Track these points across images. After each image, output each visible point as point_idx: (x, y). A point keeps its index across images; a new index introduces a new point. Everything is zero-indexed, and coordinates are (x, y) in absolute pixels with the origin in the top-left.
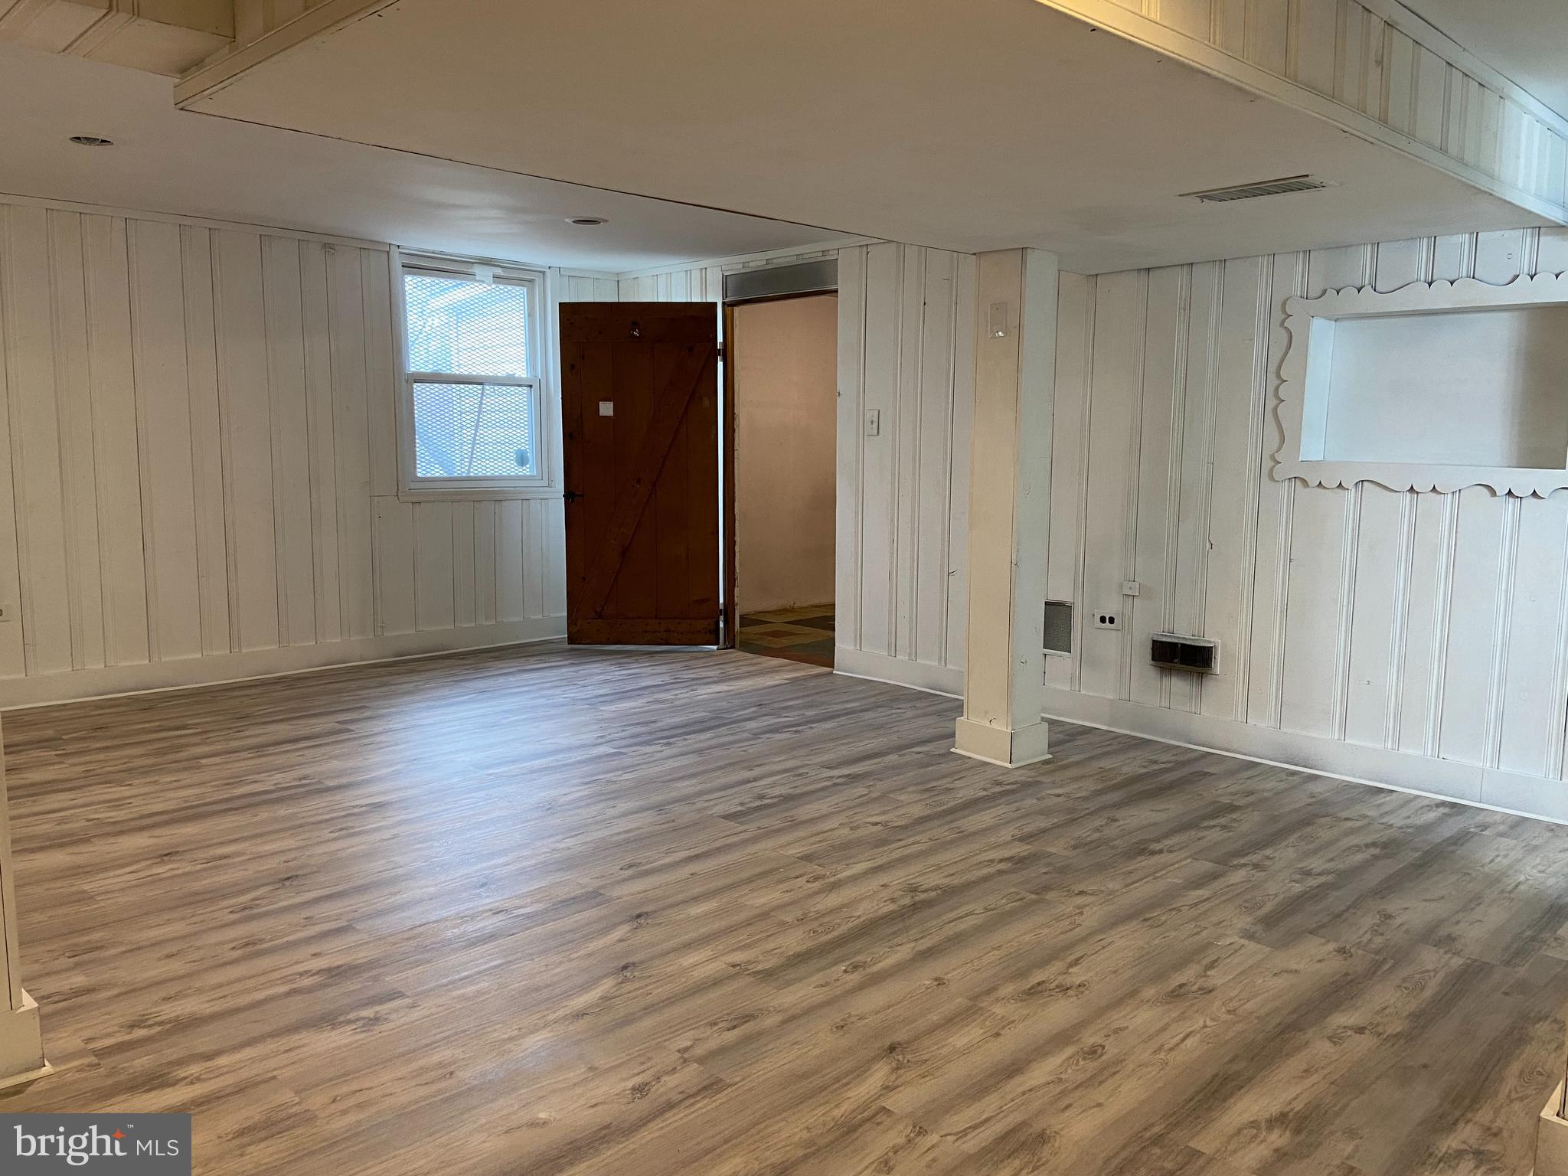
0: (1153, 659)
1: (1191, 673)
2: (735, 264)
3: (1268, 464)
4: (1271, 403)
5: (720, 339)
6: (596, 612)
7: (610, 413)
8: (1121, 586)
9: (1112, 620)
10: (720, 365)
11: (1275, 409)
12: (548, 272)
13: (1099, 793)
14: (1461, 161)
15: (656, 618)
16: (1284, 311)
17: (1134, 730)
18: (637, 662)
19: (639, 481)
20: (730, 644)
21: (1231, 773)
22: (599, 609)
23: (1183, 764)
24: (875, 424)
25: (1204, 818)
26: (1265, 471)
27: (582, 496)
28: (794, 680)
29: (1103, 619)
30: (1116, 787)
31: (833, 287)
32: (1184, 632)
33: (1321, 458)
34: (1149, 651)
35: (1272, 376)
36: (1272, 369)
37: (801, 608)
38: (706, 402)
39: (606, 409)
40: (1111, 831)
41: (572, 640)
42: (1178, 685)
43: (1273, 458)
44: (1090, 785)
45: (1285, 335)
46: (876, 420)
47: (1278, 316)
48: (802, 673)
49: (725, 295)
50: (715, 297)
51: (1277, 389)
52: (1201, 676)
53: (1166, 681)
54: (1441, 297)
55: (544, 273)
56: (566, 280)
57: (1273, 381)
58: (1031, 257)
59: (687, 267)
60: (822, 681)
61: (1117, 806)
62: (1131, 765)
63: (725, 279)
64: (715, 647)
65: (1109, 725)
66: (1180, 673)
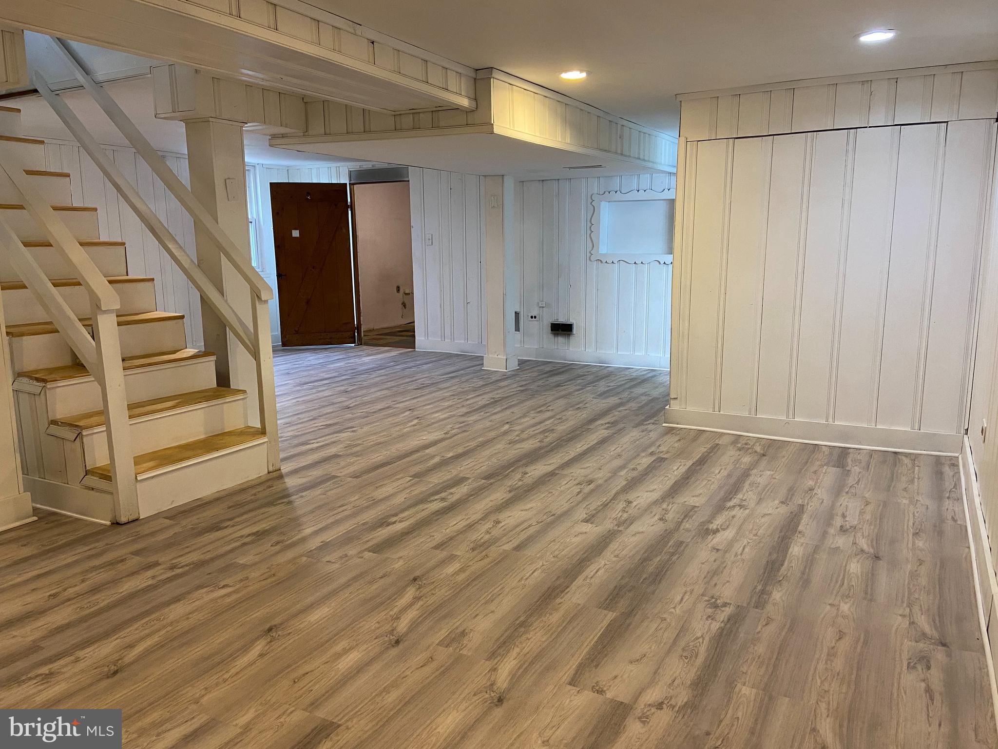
0: (552, 330)
1: (565, 334)
2: (355, 166)
3: (588, 255)
4: (589, 232)
5: (349, 200)
6: (295, 331)
7: (298, 235)
8: (538, 303)
9: (535, 317)
10: (350, 212)
11: (590, 235)
12: (257, 166)
13: (539, 375)
14: (644, 160)
15: (325, 332)
16: (592, 199)
17: (545, 359)
18: (321, 352)
19: (314, 268)
20: (360, 343)
21: (580, 368)
22: (297, 329)
23: (565, 366)
24: (431, 241)
25: (577, 378)
26: (588, 258)
27: (285, 275)
28: (401, 354)
29: (532, 317)
30: (545, 373)
31: (407, 179)
32: (562, 320)
33: (605, 252)
34: (550, 328)
35: (588, 223)
36: (589, 220)
37: (377, 329)
38: (344, 231)
39: (296, 233)
40: (547, 383)
41: (284, 345)
42: (561, 340)
43: (590, 253)
44: (536, 374)
45: (592, 208)
46: (431, 238)
47: (590, 201)
48: (403, 351)
49: (350, 180)
50: (344, 180)
51: (590, 227)
52: (569, 335)
53: (556, 338)
54: (641, 196)
55: (254, 166)
56: (265, 170)
57: (589, 224)
58: (506, 178)
59: (329, 165)
60: (411, 353)
61: (548, 377)
62: (548, 368)
63: (350, 172)
64: (353, 345)
65: (536, 358)
66: (561, 335)
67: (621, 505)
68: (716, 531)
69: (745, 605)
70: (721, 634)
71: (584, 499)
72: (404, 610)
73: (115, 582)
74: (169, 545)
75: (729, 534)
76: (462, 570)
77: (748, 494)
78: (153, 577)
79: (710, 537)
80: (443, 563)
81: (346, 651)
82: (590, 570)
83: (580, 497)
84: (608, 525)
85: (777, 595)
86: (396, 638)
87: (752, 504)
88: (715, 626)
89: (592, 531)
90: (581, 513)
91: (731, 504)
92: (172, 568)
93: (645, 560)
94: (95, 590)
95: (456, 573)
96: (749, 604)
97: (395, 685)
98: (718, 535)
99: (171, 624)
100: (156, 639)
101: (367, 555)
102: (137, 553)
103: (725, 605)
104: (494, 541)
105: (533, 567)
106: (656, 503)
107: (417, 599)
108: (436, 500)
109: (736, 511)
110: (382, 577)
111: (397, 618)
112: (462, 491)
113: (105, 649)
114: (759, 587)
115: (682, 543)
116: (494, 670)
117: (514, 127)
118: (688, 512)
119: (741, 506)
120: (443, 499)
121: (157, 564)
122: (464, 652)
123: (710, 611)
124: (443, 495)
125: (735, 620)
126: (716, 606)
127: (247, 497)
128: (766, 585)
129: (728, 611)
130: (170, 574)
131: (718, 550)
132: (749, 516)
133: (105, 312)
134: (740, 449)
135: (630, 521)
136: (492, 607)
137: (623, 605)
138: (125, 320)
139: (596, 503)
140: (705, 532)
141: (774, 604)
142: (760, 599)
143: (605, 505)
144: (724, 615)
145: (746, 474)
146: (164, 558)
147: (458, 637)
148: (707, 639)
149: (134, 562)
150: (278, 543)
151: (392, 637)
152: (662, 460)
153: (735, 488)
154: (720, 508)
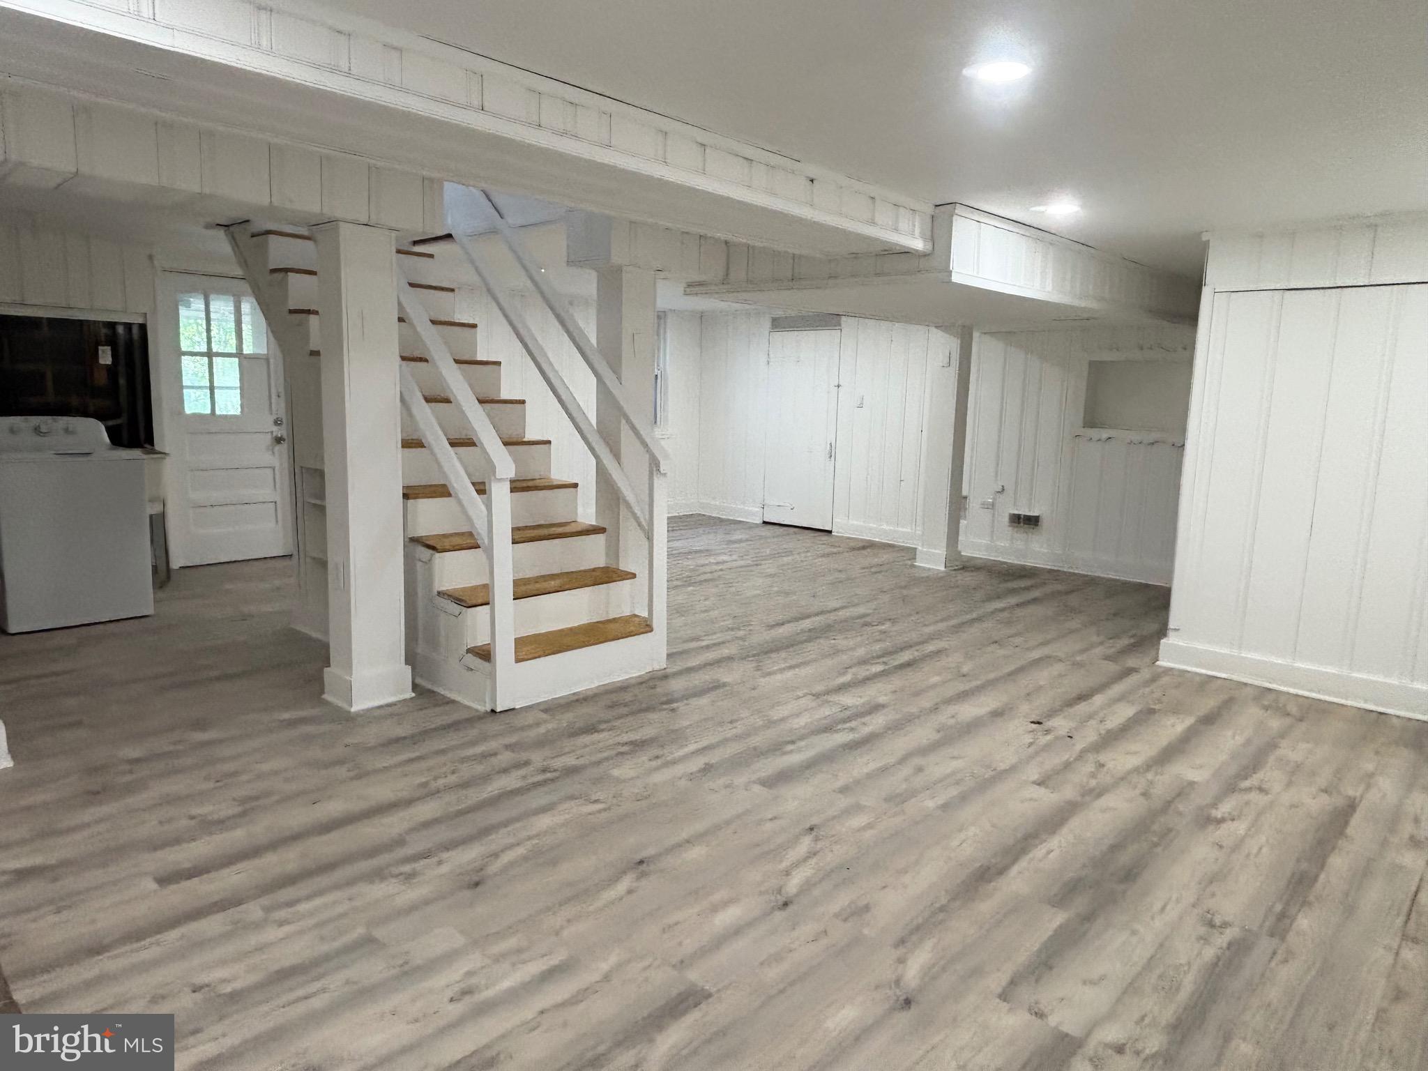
1: (1028, 529)
17: (998, 557)
21: (1044, 574)
23: (1025, 570)
28: (814, 537)
54: (1146, 355)
65: (986, 556)
66: (1022, 529)
67: (1089, 767)
68: (1220, 821)
69: (1255, 929)
70: (1215, 965)
71: (1037, 753)
72: (796, 865)
73: (486, 778)
74: (540, 743)
75: (1240, 827)
76: (870, 826)
77: (1271, 775)
78: (524, 777)
79: (1211, 828)
80: (848, 812)
81: (726, 904)
82: (1039, 852)
83: (1031, 750)
84: (1069, 793)
85: (1304, 922)
86: (784, 899)
87: (1277, 788)
88: (1209, 953)
89: (1047, 799)
90: (1033, 773)
91: (1246, 784)
92: (544, 771)
93: (1115, 848)
94: (465, 785)
95: (864, 829)
96: (1261, 926)
97: (777, 958)
98: (1224, 826)
99: (537, 835)
100: (520, 851)
101: (757, 788)
102: (508, 747)
103: (1225, 925)
104: (912, 794)
105: (962, 836)
106: (1136, 770)
107: (812, 854)
108: (844, 729)
109: (1254, 796)
110: (771, 820)
111: (787, 873)
112: (876, 722)
113: (468, 855)
114: (1279, 907)
115: (1170, 830)
116: (901, 961)
117: (978, 273)
118: (1184, 790)
119: (1261, 790)
120: (852, 729)
121: (527, 763)
122: (866, 931)
123: (1202, 930)
124: (853, 724)
125: (1239, 948)
126: (1211, 925)
127: (628, 697)
128: (1287, 904)
129: (1230, 934)
130: (540, 778)
131: (1221, 847)
132: (1271, 804)
133: (500, 480)
134: (1266, 708)
135: (1099, 793)
136: (907, 879)
137: (1081, 903)
138: (519, 486)
139: (1053, 761)
140: (1206, 821)
141: (1298, 933)
142: (1280, 925)
143: (1067, 766)
144: (1222, 940)
145: (1272, 746)
146: (537, 758)
147: (860, 911)
148: (1195, 967)
149: (506, 758)
150: (657, 757)
151: (779, 897)
152: (1151, 712)
153: (1255, 764)
154: (1231, 788)
